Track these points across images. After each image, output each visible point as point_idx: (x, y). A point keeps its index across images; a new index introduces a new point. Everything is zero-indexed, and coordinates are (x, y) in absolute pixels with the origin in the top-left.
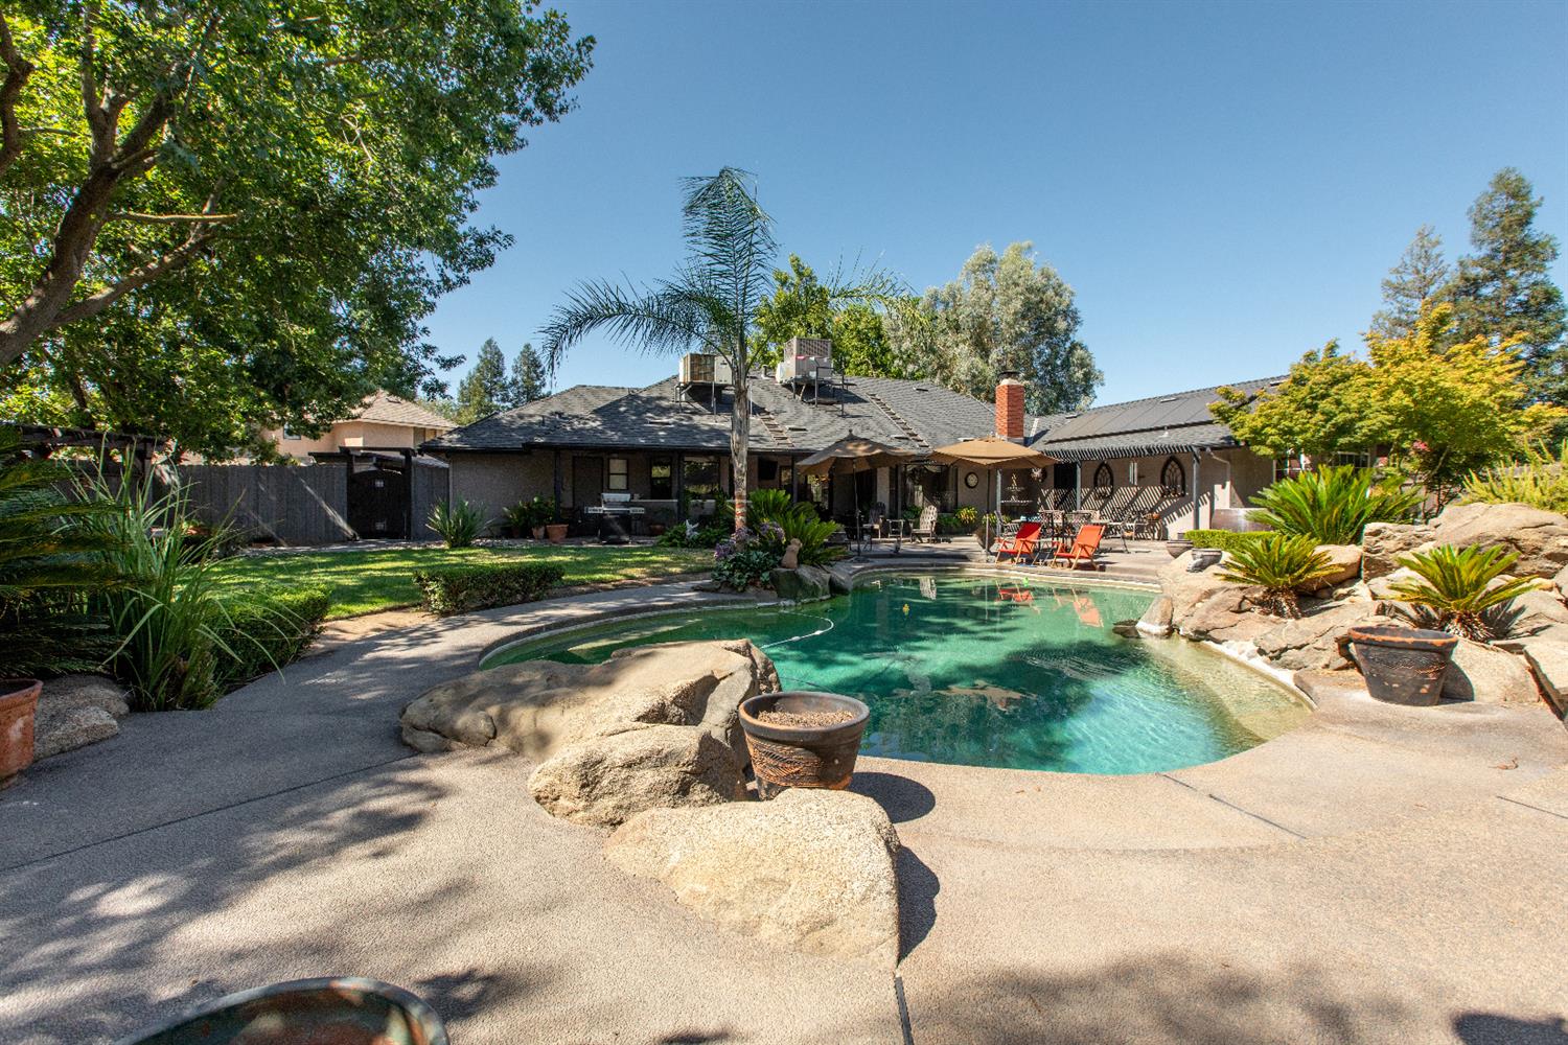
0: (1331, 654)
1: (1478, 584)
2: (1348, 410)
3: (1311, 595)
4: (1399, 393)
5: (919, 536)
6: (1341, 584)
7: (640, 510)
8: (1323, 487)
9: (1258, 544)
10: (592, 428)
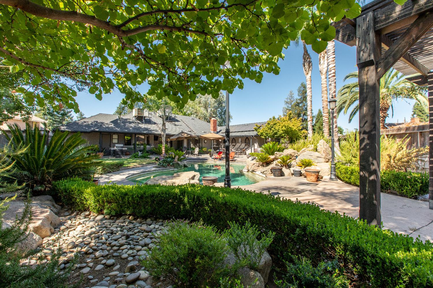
0: (270, 172)
1: (287, 161)
2: (276, 130)
3: (268, 163)
4: (284, 127)
5: (195, 154)
6: (272, 162)
7: (126, 149)
8: (271, 145)
9: (261, 156)
10: (111, 127)
